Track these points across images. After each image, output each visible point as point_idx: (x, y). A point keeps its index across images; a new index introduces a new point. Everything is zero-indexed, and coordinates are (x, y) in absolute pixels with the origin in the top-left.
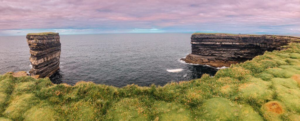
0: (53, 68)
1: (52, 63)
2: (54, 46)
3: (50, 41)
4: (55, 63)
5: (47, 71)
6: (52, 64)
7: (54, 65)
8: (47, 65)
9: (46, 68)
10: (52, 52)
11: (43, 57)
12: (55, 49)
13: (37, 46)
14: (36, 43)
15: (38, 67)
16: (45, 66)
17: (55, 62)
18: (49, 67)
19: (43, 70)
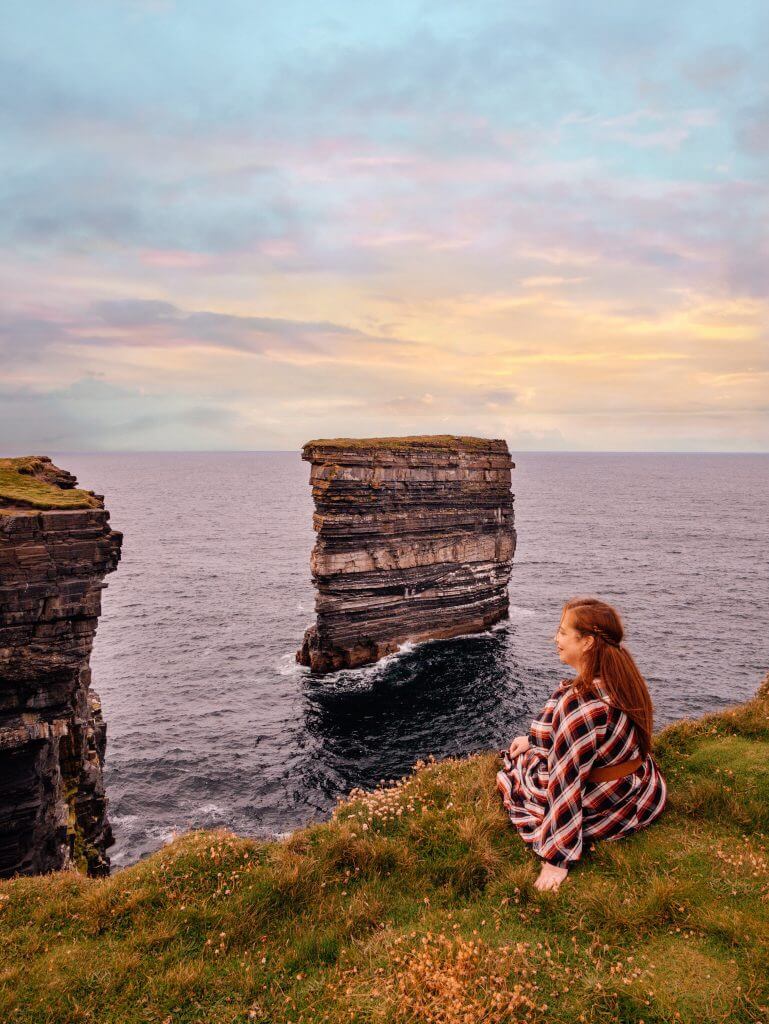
0: (434, 616)
1: (429, 585)
2: (453, 505)
3: (421, 476)
4: (453, 592)
5: (391, 620)
6: (430, 594)
7: (442, 602)
8: (398, 591)
9: (383, 601)
10: (432, 531)
11: (365, 547)
12: (458, 517)
13: (328, 490)
14: (326, 480)
15: (334, 587)
16: (378, 593)
17: (450, 585)
18: (412, 604)
19: (367, 611)
